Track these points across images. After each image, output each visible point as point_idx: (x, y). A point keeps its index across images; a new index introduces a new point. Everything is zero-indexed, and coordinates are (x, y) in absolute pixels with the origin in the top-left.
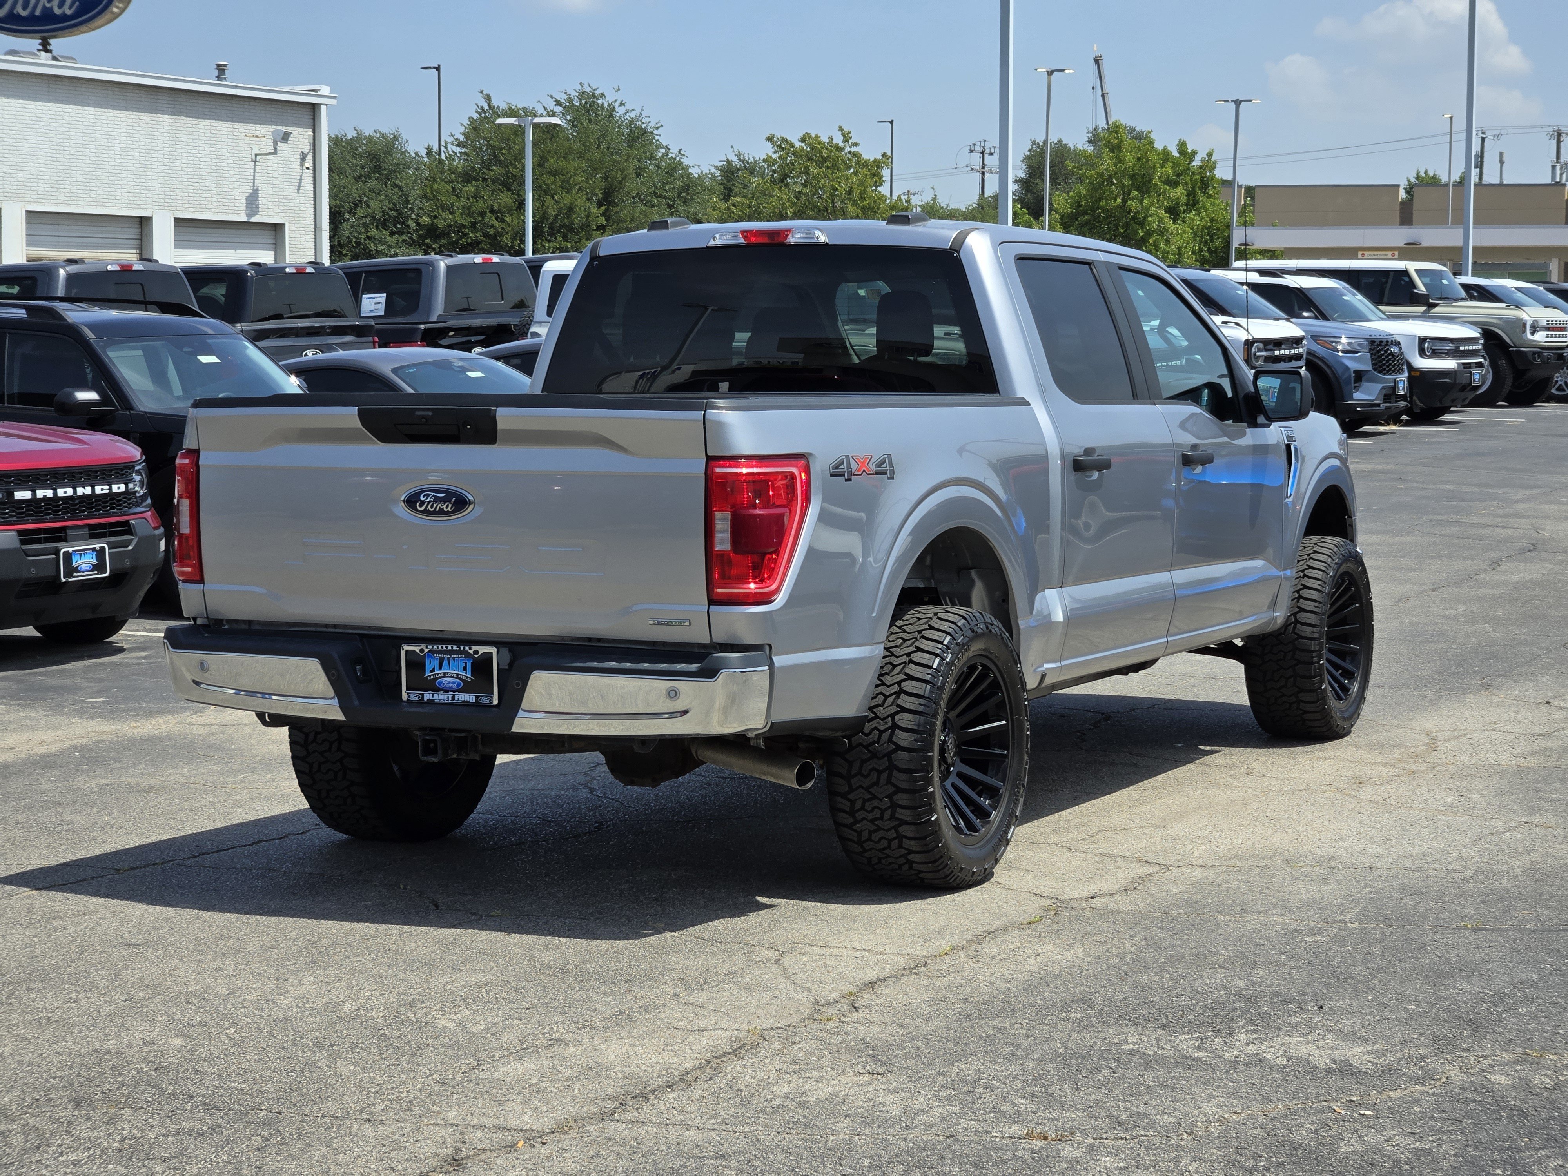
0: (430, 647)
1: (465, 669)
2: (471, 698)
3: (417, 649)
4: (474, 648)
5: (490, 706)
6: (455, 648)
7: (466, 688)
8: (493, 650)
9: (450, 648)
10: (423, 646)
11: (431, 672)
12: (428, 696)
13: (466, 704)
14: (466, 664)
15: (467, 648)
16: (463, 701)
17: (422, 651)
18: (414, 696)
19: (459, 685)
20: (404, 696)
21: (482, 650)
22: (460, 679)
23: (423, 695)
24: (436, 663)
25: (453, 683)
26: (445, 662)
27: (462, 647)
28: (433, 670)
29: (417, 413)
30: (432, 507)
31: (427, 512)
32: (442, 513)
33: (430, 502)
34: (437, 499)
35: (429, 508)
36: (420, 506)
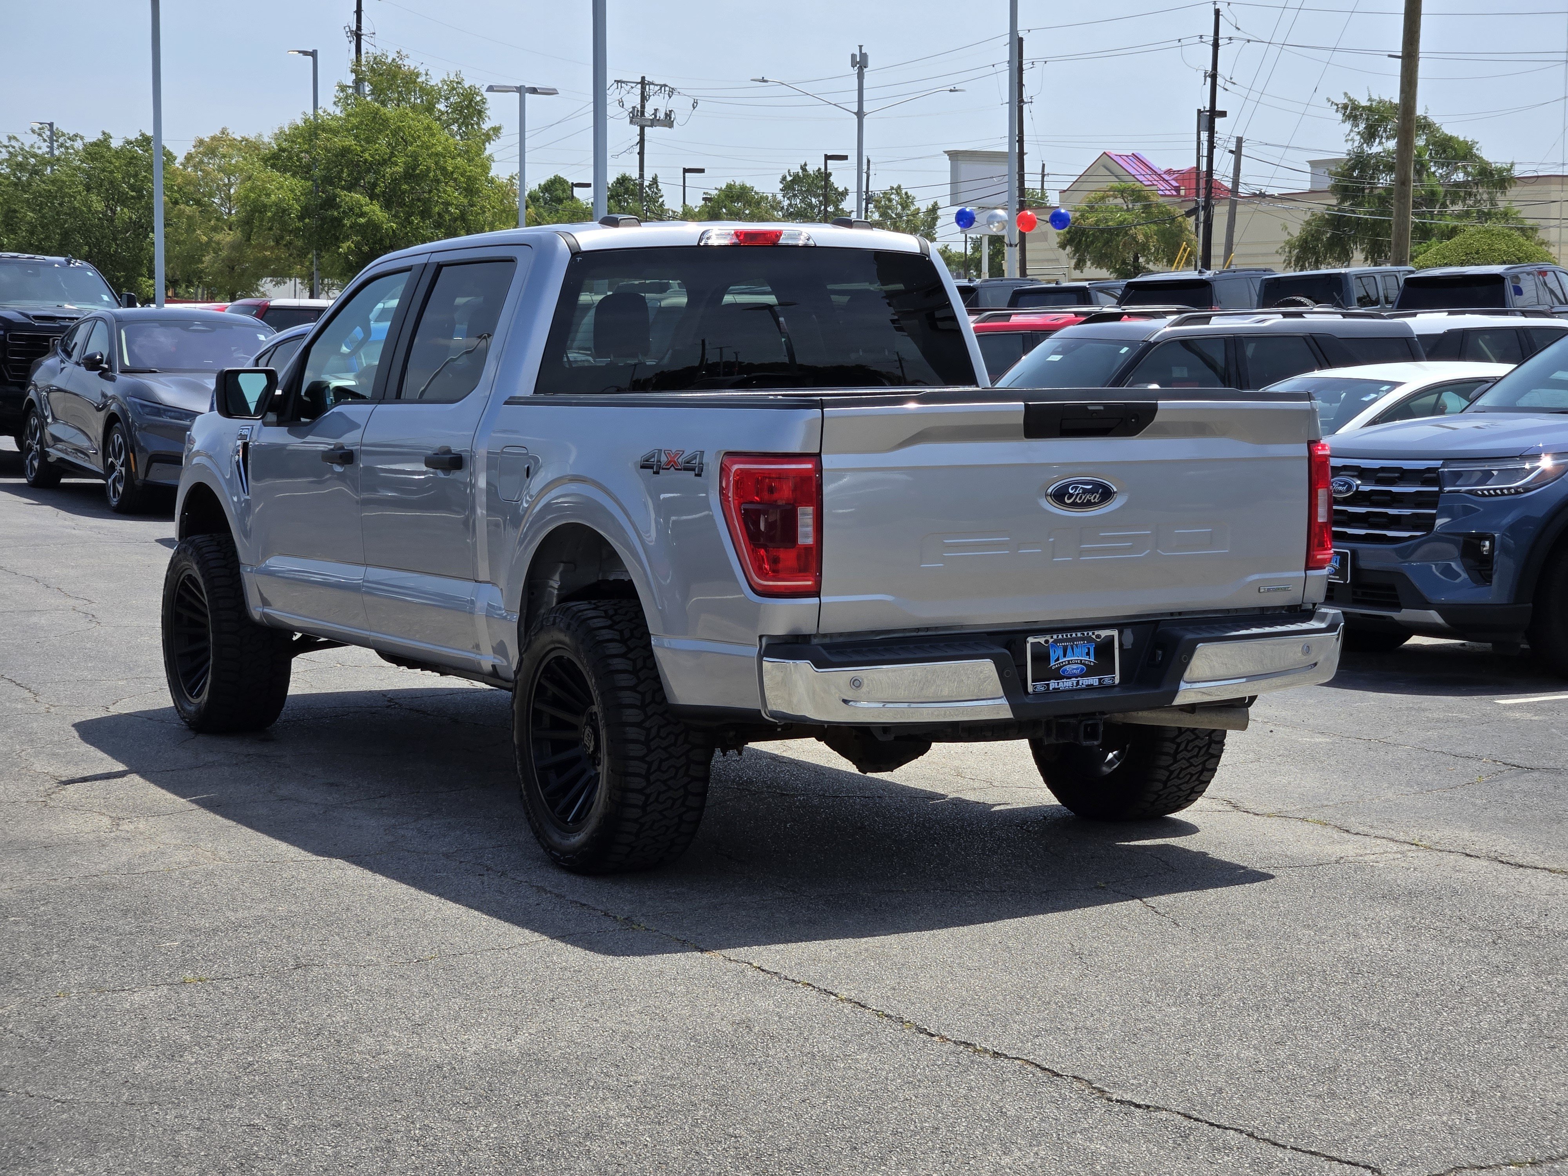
0: (1055, 637)
1: (1088, 654)
2: (1094, 681)
3: (1042, 640)
4: (1096, 633)
5: (1113, 686)
6: (1079, 635)
7: (1090, 671)
8: (1115, 633)
9: (1074, 635)
10: (1048, 637)
11: (1056, 661)
12: (1053, 684)
13: (1090, 688)
14: (1089, 649)
15: (1090, 633)
16: (1087, 686)
17: (1047, 642)
18: (1040, 686)
19: (1082, 670)
20: (1030, 689)
21: (1104, 633)
22: (1084, 664)
23: (1048, 685)
24: (1060, 652)
25: (1077, 669)
26: (1069, 651)
27: (1086, 633)
28: (1058, 659)
29: (1090, 408)
30: (1080, 499)
31: (1074, 505)
32: (1089, 504)
33: (1078, 494)
34: (1085, 491)
35: (1077, 500)
36: (1069, 499)
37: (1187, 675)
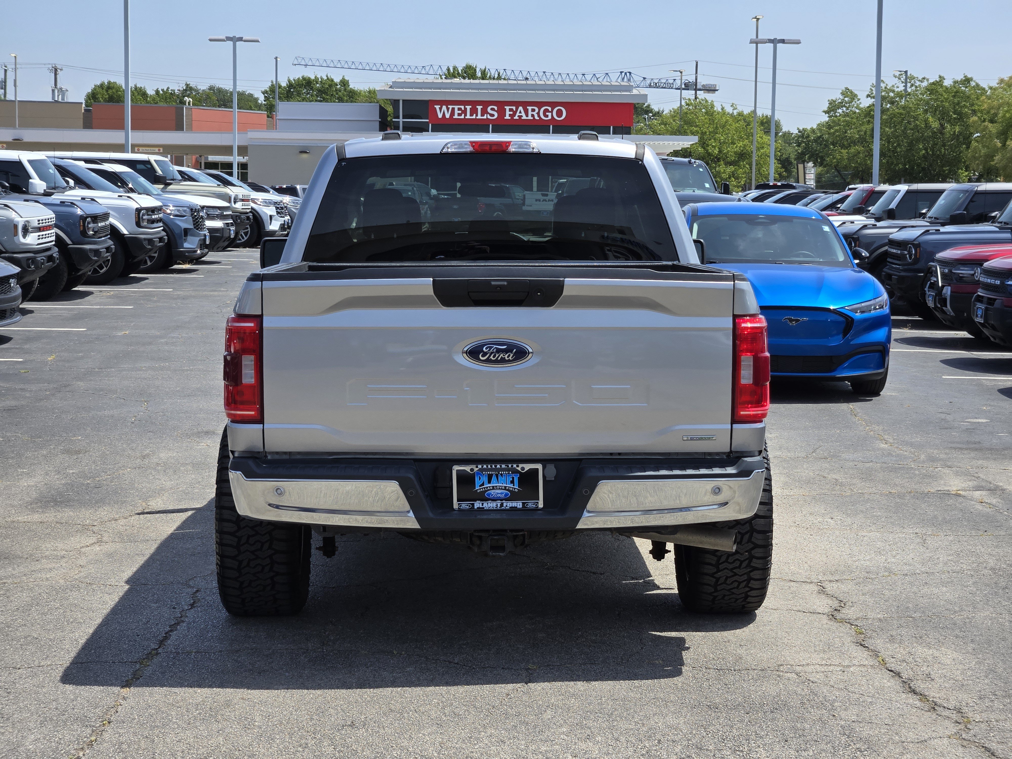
0: (480, 466)
1: (512, 482)
2: (519, 505)
3: (467, 468)
4: (521, 466)
5: (537, 509)
6: (503, 466)
7: (513, 496)
8: (539, 466)
9: (498, 466)
10: (473, 467)
11: (480, 486)
12: (477, 505)
13: (513, 509)
14: (513, 478)
15: (515, 466)
16: (510, 507)
17: (472, 470)
18: (465, 505)
19: (506, 495)
20: (456, 505)
21: (528, 467)
22: (508, 490)
23: (473, 505)
24: (485, 479)
25: (501, 493)
26: (494, 478)
27: (510, 466)
28: (483, 484)
29: (493, 283)
30: (494, 357)
31: (488, 361)
32: (503, 361)
33: (492, 353)
34: (499, 351)
35: (491, 357)
36: (482, 356)
37: (589, 506)
